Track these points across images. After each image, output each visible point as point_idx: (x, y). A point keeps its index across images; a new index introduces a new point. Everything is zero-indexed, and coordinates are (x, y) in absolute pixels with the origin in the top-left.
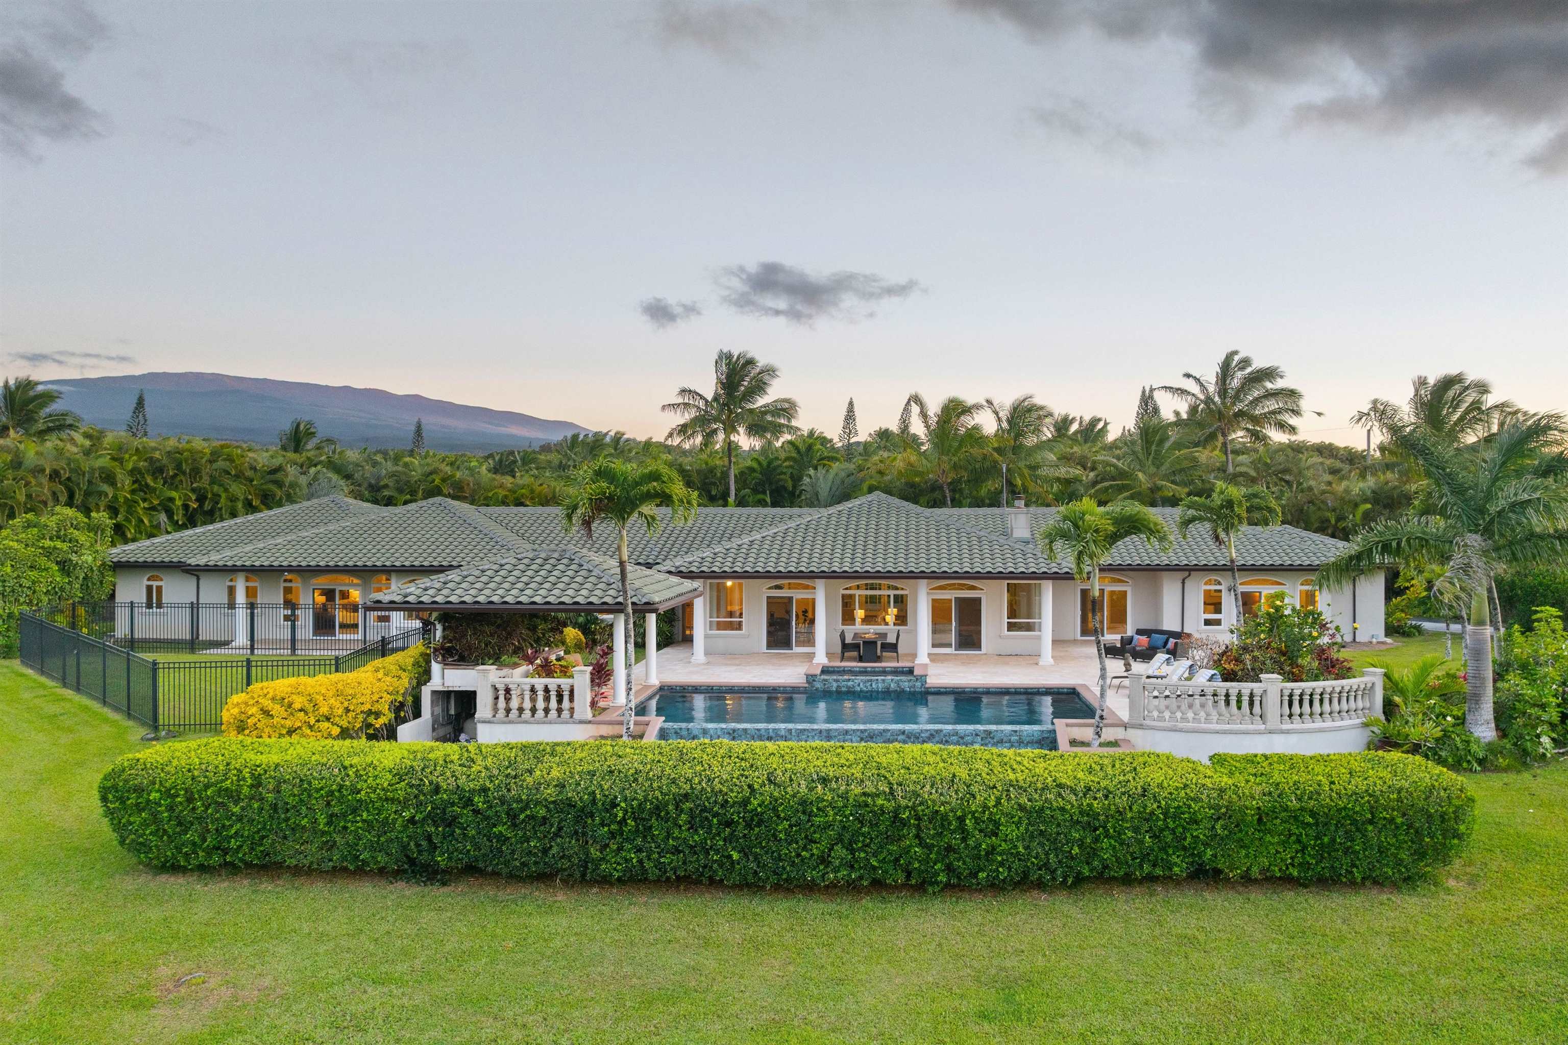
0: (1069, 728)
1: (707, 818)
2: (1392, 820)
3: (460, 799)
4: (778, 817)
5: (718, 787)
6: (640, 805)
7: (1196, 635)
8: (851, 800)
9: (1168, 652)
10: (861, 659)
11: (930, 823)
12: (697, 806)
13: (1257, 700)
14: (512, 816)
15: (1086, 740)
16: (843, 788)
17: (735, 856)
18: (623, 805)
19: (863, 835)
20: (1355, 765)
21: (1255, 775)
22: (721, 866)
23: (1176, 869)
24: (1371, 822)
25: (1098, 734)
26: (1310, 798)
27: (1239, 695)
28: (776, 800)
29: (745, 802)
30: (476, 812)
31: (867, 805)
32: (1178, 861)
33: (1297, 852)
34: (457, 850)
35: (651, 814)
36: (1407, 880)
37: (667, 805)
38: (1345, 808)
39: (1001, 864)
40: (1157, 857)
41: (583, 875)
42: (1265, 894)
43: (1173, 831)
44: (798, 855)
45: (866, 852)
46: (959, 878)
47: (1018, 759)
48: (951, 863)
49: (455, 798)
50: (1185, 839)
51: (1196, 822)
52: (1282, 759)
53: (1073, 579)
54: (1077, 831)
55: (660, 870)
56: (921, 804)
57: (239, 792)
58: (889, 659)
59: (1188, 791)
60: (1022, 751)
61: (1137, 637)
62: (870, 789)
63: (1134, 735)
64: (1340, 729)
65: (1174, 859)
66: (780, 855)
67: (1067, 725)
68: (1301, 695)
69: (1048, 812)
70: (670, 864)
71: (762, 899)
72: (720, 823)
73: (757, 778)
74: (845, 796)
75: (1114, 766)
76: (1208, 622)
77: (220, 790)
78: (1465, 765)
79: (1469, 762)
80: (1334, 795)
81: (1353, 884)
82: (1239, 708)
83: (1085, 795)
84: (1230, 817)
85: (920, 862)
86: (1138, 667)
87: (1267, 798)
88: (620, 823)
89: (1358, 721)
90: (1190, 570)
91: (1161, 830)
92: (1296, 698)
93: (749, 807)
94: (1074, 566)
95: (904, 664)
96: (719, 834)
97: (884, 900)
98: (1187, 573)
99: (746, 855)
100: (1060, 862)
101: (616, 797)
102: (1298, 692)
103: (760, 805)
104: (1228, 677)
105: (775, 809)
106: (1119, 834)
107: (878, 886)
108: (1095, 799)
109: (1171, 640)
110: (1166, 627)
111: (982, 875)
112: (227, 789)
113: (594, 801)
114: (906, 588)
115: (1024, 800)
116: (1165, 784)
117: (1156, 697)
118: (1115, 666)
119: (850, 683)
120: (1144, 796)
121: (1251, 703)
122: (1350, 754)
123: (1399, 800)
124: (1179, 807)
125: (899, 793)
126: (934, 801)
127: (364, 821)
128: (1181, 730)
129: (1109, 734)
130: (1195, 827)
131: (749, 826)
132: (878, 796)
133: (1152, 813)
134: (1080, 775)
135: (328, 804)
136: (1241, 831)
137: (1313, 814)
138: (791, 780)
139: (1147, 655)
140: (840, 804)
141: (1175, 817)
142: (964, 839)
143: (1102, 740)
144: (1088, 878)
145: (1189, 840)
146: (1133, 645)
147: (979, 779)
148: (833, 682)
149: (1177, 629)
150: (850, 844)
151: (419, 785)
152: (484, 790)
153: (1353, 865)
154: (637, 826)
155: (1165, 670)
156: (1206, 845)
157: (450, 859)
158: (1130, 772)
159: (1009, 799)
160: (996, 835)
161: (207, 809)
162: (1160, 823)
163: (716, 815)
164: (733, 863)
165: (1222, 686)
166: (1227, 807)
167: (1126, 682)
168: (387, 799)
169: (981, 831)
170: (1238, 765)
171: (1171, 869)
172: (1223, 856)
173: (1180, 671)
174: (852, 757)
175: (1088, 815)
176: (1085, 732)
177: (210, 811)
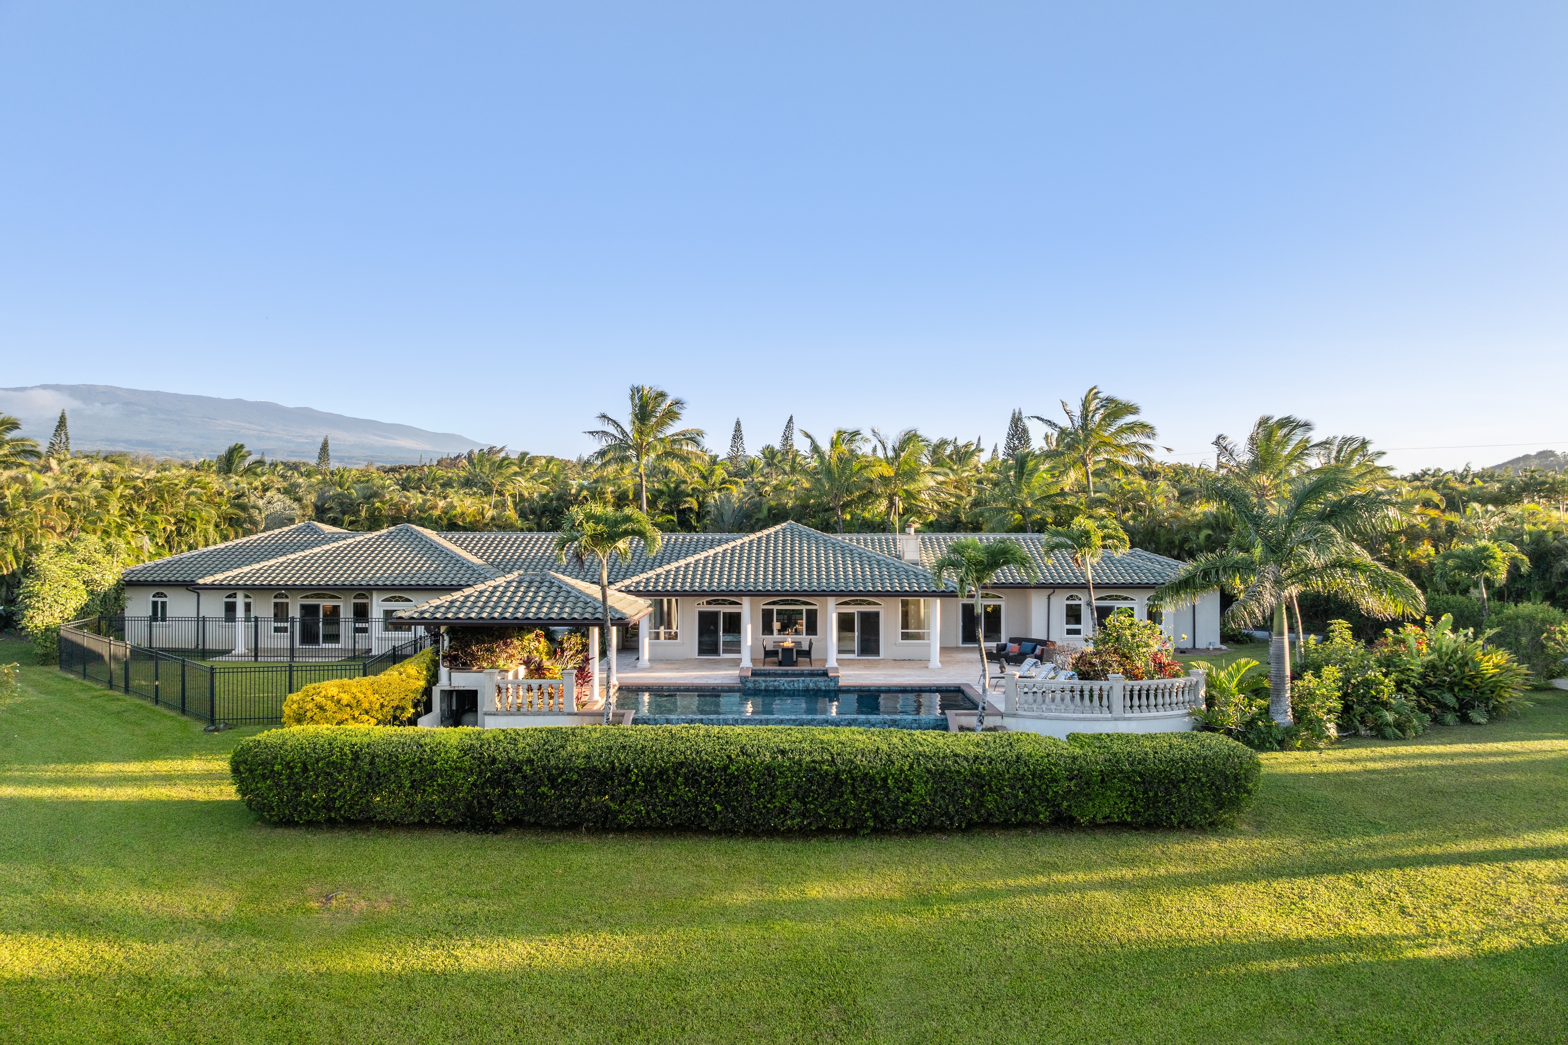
0: (958, 718)
1: (697, 780)
2: (1199, 780)
3: (512, 768)
4: (750, 778)
5: (705, 757)
6: (648, 770)
7: (1059, 643)
8: (804, 766)
9: (1036, 657)
10: (780, 664)
11: (862, 782)
12: (690, 772)
13: (1105, 694)
14: (552, 780)
15: (971, 726)
16: (797, 757)
17: (719, 808)
18: (636, 771)
19: (812, 791)
20: (1175, 742)
21: (1100, 748)
22: (708, 815)
23: (1041, 816)
24: (1184, 781)
25: (981, 722)
26: (1139, 763)
27: (1091, 691)
28: (748, 767)
29: (726, 768)
30: (524, 777)
31: (815, 769)
32: (1043, 810)
33: (1130, 803)
34: (508, 806)
35: (656, 776)
36: (1211, 824)
37: (667, 770)
38: (1165, 771)
39: (914, 813)
40: (1027, 806)
41: (604, 824)
42: (1107, 835)
43: (1039, 788)
44: (765, 807)
45: (814, 804)
46: (883, 824)
47: (924, 737)
48: (877, 812)
49: (508, 767)
50: (1048, 794)
51: (1057, 781)
52: (1120, 737)
53: (957, 596)
54: (969, 788)
55: (662, 819)
56: (855, 768)
57: (342, 764)
58: (804, 664)
59: (1050, 758)
60: (926, 732)
61: (1010, 645)
62: (818, 758)
63: (1008, 722)
64: (1170, 717)
65: (1040, 808)
66: (751, 807)
67: (956, 715)
68: (1140, 691)
69: (948, 774)
70: (669, 815)
71: (737, 840)
72: (707, 784)
73: (734, 751)
74: (799, 763)
75: (995, 742)
76: (1070, 632)
77: (328, 764)
78: (1268, 745)
79: (1270, 742)
80: (1157, 761)
81: (1171, 828)
82: (1091, 701)
83: (974, 762)
84: (1081, 778)
85: (854, 811)
86: (1010, 670)
87: (1107, 764)
88: (633, 784)
89: (1185, 711)
90: (1054, 588)
91: (1031, 787)
92: (1136, 693)
93: (729, 771)
94: (958, 586)
95: (816, 667)
96: (706, 792)
97: (827, 841)
98: (1052, 590)
99: (726, 808)
100: (957, 811)
101: (629, 765)
102: (1137, 688)
103: (736, 770)
104: (1084, 676)
105: (748, 773)
106: (1000, 790)
107: (823, 832)
108: (982, 764)
109: (1038, 647)
110: (1034, 636)
111: (900, 821)
112: (333, 762)
113: (613, 768)
114: (817, 604)
115: (930, 765)
116: (1033, 754)
117: (1026, 693)
118: (993, 669)
119: (776, 683)
120: (1017, 762)
121: (1101, 698)
122: (1172, 734)
123: (1204, 765)
124: (1043, 770)
125: (838, 761)
126: (864, 766)
127: (439, 785)
128: (1046, 718)
129: (989, 721)
130: (1055, 784)
131: (728, 785)
132: (823, 763)
133: (1024, 775)
134: (971, 748)
135: (411, 773)
136: (1089, 788)
137: (1141, 775)
138: (758, 752)
139: (1018, 660)
140: (796, 769)
141: (1041, 777)
142: (887, 795)
143: (984, 726)
144: (977, 823)
145: (1051, 793)
146: (1007, 651)
147: (896, 751)
148: (762, 683)
149: (1044, 637)
150: (803, 798)
151: (480, 758)
152: (530, 761)
153: (1172, 813)
154: (646, 786)
155: (1033, 672)
156: (1063, 798)
157: (503, 812)
158: (1007, 745)
159: (919, 765)
160: (910, 791)
161: (318, 776)
162: (1030, 782)
163: (704, 777)
164: (716, 813)
165: (1077, 683)
166: (1078, 770)
167: (1002, 682)
168: (456, 769)
169: (899, 788)
170: (1087, 740)
171: (1037, 816)
172: (1076, 806)
173: (1044, 674)
174: (800, 736)
175: (977, 776)
176: (972, 721)
177: (320, 779)
